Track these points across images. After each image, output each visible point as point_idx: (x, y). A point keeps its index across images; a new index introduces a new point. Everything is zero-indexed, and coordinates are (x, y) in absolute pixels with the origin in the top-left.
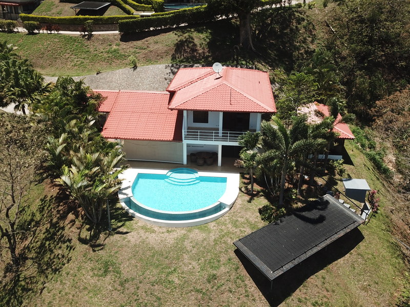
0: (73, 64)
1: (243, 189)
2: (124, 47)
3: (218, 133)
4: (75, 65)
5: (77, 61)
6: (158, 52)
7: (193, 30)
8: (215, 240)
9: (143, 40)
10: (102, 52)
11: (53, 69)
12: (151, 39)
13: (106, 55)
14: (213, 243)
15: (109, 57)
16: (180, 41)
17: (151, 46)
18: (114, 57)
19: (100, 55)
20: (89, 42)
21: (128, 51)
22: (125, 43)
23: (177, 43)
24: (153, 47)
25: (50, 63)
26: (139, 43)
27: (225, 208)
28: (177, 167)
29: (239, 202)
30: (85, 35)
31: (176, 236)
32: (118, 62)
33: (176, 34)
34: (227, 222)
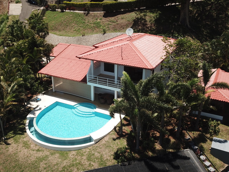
0: (74, 29)
1: (117, 129)
2: (104, 21)
3: (114, 81)
4: (75, 30)
5: (77, 28)
6: (122, 25)
7: (148, 11)
8: (64, 167)
9: (115, 17)
10: (91, 24)
11: (64, 32)
12: (120, 16)
13: (92, 25)
14: (61, 169)
15: (93, 26)
16: (137, 18)
17: (119, 21)
18: (96, 26)
19: (89, 25)
20: (86, 17)
21: (105, 23)
22: (105, 18)
23: (135, 20)
24: (120, 21)
25: (64, 28)
26: (112, 19)
27: (92, 141)
28: (86, 102)
29: (106, 139)
30: (86, 13)
31: (40, 155)
32: (98, 30)
33: (136, 13)
34: (85, 154)
